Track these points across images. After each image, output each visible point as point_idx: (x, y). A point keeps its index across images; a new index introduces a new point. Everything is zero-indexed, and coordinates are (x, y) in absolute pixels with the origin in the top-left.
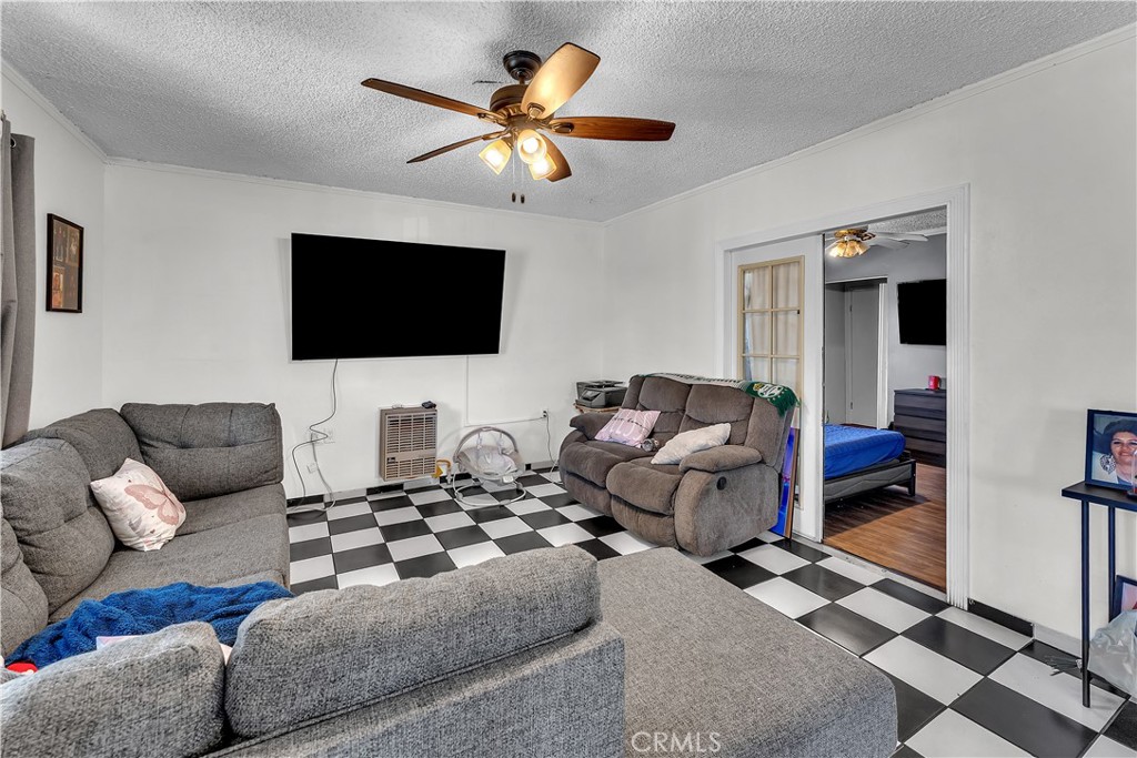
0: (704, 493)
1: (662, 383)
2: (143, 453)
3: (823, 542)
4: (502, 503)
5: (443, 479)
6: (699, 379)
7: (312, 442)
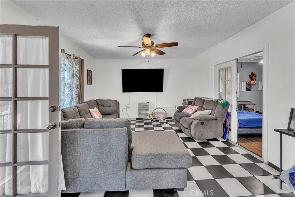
0: (197, 125)
1: (200, 99)
2: (98, 107)
3: (236, 143)
4: (161, 124)
5: (151, 118)
6: (208, 98)
7: (126, 108)
